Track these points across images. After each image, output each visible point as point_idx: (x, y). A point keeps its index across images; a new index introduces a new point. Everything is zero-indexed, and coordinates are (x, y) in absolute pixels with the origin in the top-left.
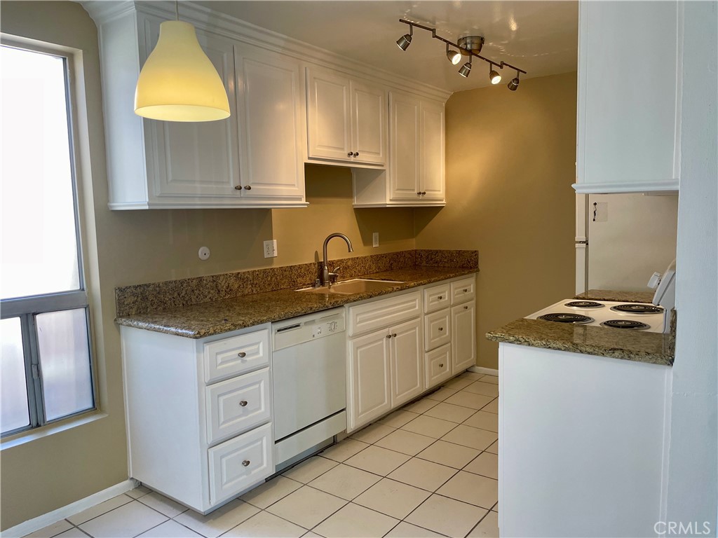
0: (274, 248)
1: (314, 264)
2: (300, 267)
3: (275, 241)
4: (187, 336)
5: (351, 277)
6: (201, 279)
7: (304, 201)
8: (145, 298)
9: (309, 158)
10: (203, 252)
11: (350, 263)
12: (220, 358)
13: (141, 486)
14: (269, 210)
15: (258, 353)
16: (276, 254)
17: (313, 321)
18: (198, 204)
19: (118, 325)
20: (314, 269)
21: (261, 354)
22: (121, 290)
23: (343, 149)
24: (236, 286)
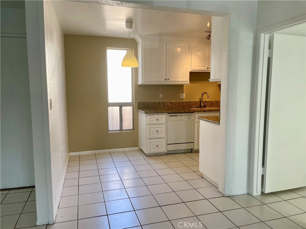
0: (184, 96)
1: (199, 102)
2: (193, 102)
3: (184, 94)
4: (143, 113)
5: (215, 107)
6: (159, 102)
7: (189, 82)
8: (144, 106)
9: (191, 70)
10: (161, 96)
11: (214, 102)
12: (151, 119)
13: (141, 150)
14: (183, 85)
15: (163, 120)
16: (184, 97)
17: (182, 115)
18: (154, 83)
19: (138, 111)
20: (198, 103)
21: (163, 121)
22: (139, 103)
23: (205, 67)
24: (170, 105)
